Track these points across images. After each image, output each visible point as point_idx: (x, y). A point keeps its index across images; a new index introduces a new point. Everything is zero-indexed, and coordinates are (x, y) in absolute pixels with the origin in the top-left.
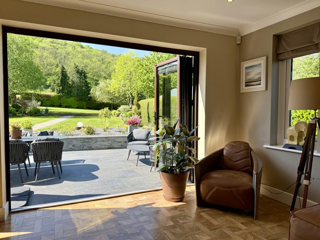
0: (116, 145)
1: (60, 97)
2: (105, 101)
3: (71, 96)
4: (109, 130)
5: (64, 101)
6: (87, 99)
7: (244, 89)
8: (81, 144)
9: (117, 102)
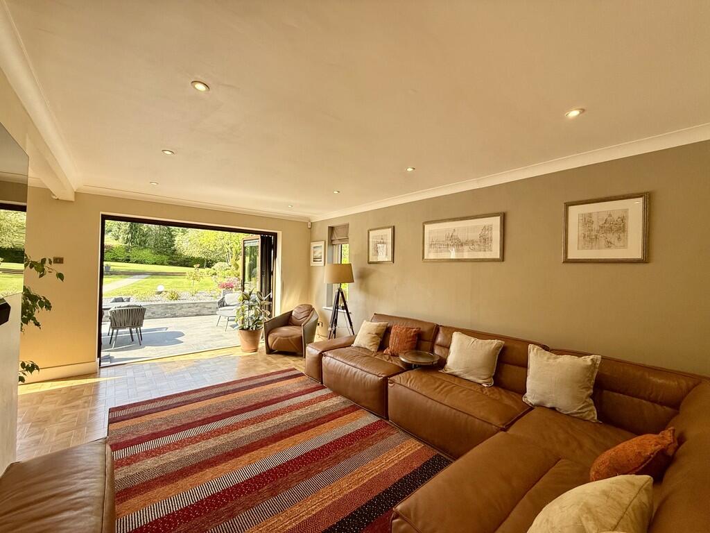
0: (205, 312)
1: (127, 249)
2: (196, 255)
3: (145, 248)
4: (198, 295)
5: (135, 255)
6: (169, 252)
7: (313, 264)
8: (162, 311)
9: (213, 257)
